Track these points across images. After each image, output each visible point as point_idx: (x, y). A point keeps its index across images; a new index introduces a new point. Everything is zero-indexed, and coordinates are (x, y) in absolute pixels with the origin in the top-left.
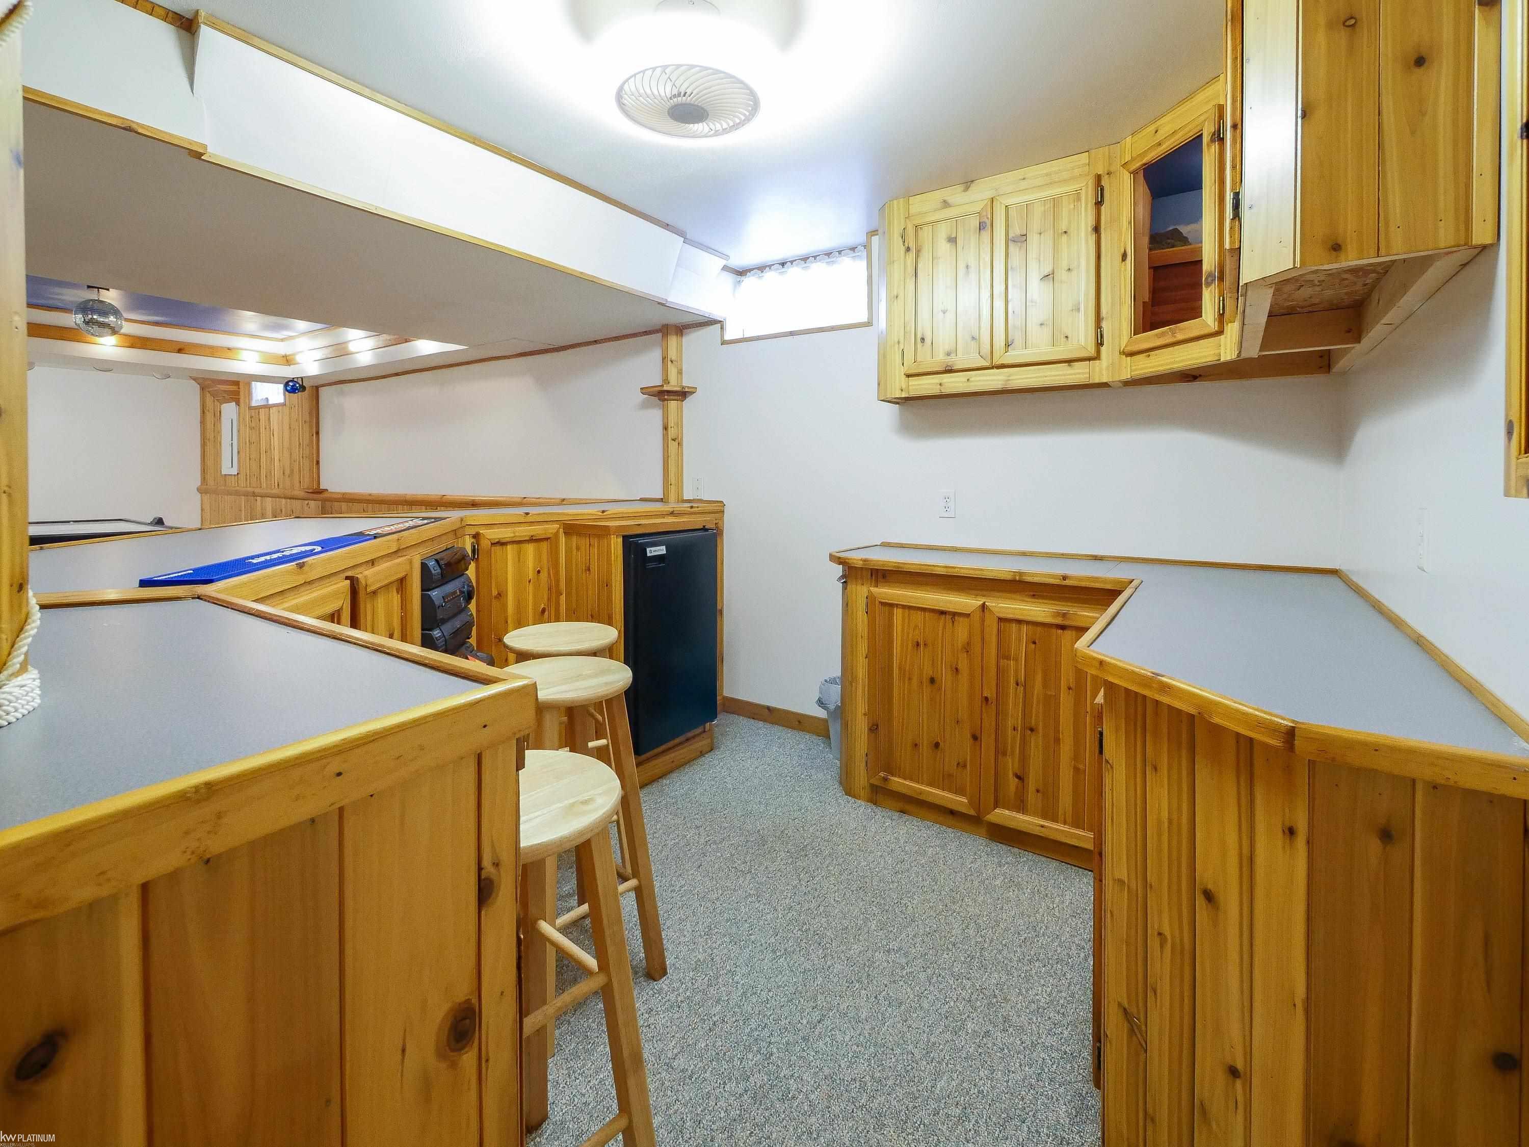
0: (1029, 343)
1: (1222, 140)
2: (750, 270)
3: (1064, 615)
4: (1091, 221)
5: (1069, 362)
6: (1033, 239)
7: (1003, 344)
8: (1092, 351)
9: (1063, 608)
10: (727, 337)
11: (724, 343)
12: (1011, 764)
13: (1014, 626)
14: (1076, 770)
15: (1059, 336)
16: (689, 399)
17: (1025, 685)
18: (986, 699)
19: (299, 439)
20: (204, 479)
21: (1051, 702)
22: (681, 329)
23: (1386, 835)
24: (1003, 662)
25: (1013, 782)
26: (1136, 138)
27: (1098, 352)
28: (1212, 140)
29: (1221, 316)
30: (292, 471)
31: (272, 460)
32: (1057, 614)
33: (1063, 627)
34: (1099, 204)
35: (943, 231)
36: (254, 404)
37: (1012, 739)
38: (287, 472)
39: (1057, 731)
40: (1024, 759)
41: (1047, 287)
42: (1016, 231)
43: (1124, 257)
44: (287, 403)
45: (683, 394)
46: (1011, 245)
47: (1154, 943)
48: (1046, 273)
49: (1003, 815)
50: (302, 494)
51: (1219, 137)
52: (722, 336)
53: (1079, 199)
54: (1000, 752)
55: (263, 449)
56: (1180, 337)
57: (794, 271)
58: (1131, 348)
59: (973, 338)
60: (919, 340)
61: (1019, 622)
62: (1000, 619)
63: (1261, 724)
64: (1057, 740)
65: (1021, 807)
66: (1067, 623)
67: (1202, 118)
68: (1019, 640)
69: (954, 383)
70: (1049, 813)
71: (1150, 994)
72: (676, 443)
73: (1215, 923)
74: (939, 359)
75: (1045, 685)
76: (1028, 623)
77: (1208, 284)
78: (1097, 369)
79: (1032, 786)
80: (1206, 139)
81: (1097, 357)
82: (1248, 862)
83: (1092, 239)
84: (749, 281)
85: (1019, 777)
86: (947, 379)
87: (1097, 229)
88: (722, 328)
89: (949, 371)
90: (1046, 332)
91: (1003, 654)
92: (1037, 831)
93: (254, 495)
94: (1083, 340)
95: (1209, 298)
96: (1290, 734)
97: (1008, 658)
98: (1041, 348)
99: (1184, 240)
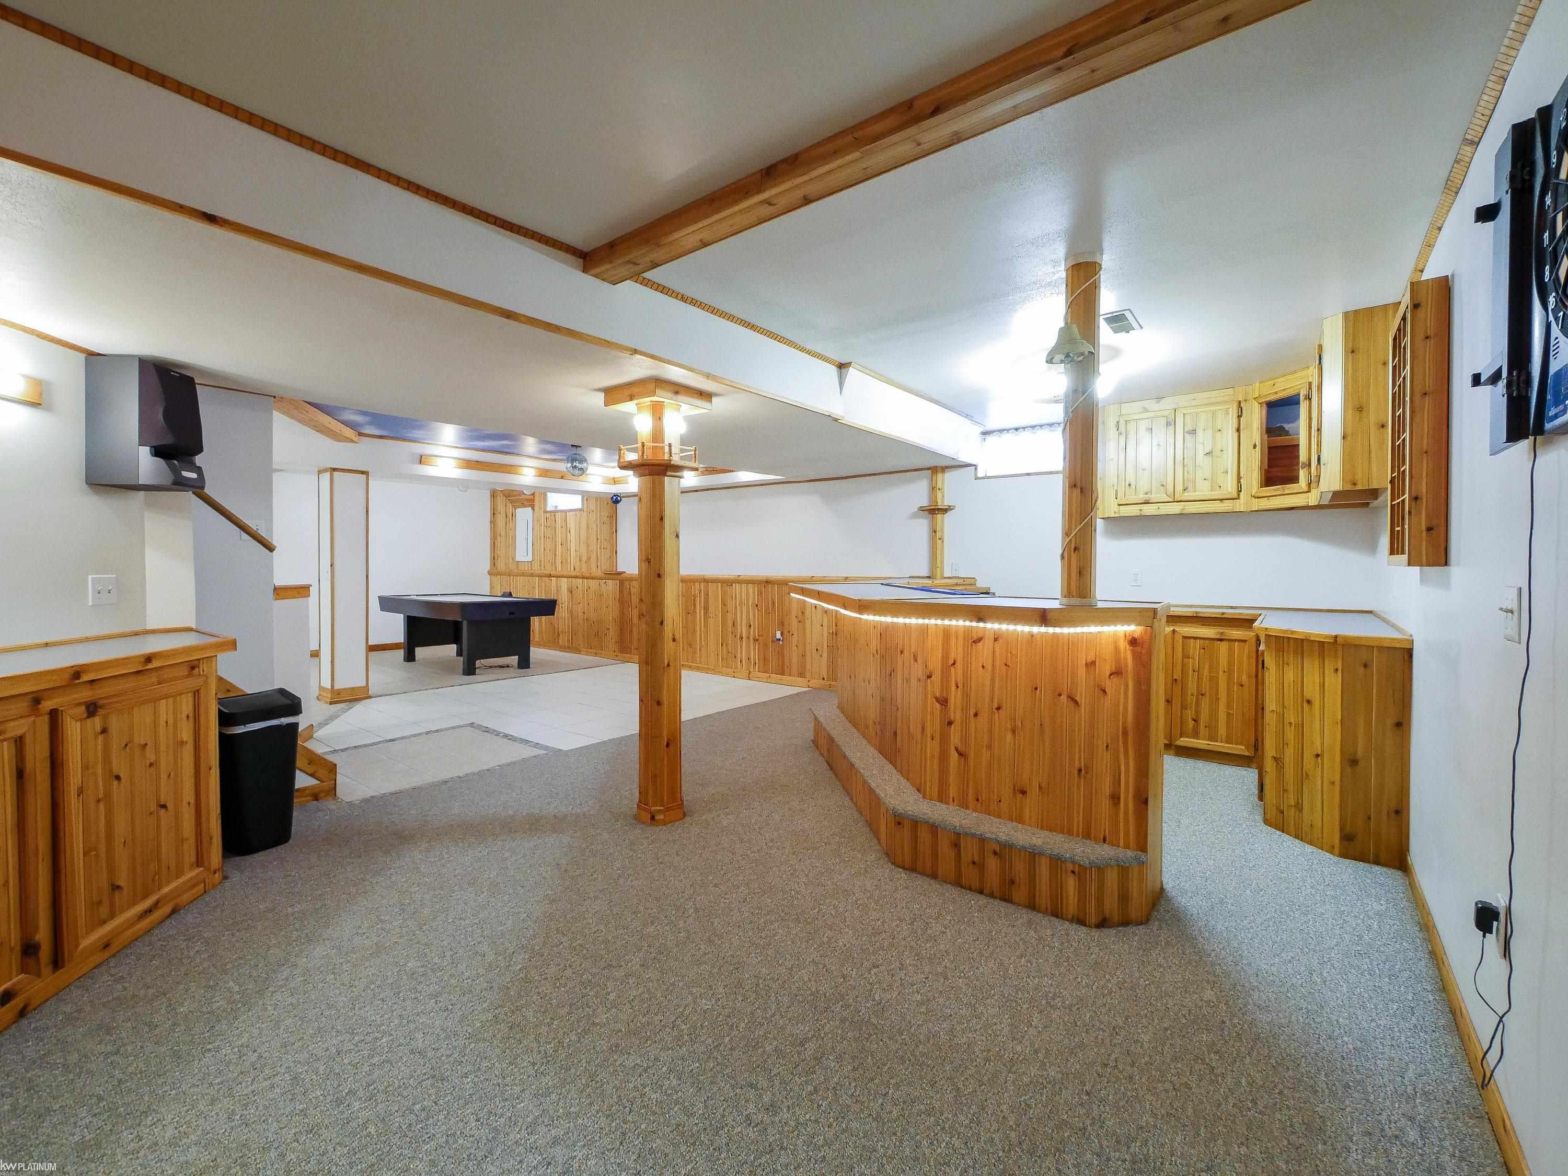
0: (1197, 489)
1: (1310, 399)
2: (994, 431)
3: (1222, 633)
4: (1235, 425)
5: (1221, 500)
6: (1200, 433)
7: (1181, 488)
8: (1235, 495)
9: (1220, 630)
10: (979, 475)
11: (977, 478)
12: (1190, 714)
13: (1192, 641)
14: (1229, 714)
15: (1215, 486)
16: (949, 513)
17: (1198, 671)
18: (1176, 680)
19: (597, 534)
20: (494, 564)
21: (1214, 680)
22: (944, 469)
23: (1365, 666)
24: (1186, 660)
25: (1191, 723)
26: (1262, 385)
27: (1239, 495)
28: (1305, 399)
29: (1309, 484)
30: (589, 558)
31: (568, 550)
32: (1218, 633)
33: (1221, 640)
34: (1239, 417)
35: (1143, 425)
36: (549, 509)
37: (1191, 700)
38: (584, 559)
39: (1217, 694)
40: (1197, 712)
41: (1208, 460)
42: (1189, 427)
43: (1255, 446)
44: (585, 509)
45: (945, 511)
46: (1186, 435)
47: (1287, 728)
48: (1208, 451)
49: (1184, 741)
50: (599, 573)
51: (1309, 398)
52: (976, 474)
53: (1228, 413)
54: (1184, 707)
55: (559, 541)
56: (1287, 492)
57: (1023, 435)
58: (1257, 495)
59: (1162, 485)
60: (1127, 485)
61: (1195, 638)
62: (1184, 637)
63: (1327, 636)
64: (1217, 699)
65: (1196, 735)
66: (1223, 637)
67: (1300, 386)
68: (1195, 648)
69: (1149, 510)
70: (1212, 738)
71: (1286, 746)
72: (940, 541)
73: (1311, 709)
74: (1142, 497)
75: (1210, 671)
76: (1200, 638)
77: (1303, 468)
78: (1238, 504)
79: (1202, 725)
80: (1302, 398)
81: (1238, 498)
82: (1322, 685)
83: (1236, 435)
84: (990, 439)
85: (1194, 720)
86: (1145, 507)
87: (1238, 430)
88: (976, 469)
89: (1147, 503)
90: (1207, 485)
91: (1186, 656)
92: (1206, 748)
93: (550, 576)
94: (1229, 487)
95: (1302, 474)
96: (1336, 637)
97: (1189, 658)
98: (1204, 491)
99: (1287, 433)
